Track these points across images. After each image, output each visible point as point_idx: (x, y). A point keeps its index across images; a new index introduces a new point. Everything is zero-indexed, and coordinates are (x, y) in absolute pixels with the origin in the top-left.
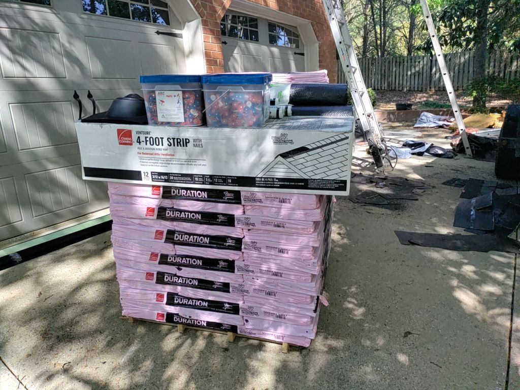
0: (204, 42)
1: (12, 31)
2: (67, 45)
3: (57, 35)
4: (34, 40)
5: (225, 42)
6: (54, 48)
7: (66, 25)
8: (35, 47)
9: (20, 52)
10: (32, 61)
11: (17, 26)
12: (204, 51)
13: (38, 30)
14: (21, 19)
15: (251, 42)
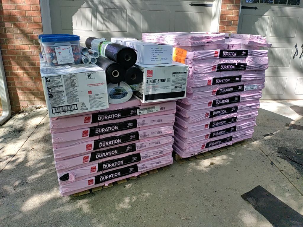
0: (221, 9)
1: (104, 9)
2: (130, 15)
3: (126, 10)
4: (114, 14)
5: (256, 7)
6: (123, 18)
7: (132, 5)
8: (114, 17)
9: (106, 19)
10: (111, 23)
11: (107, 7)
12: (220, 15)
13: (116, 8)
14: (109, 4)
15: (275, 5)
